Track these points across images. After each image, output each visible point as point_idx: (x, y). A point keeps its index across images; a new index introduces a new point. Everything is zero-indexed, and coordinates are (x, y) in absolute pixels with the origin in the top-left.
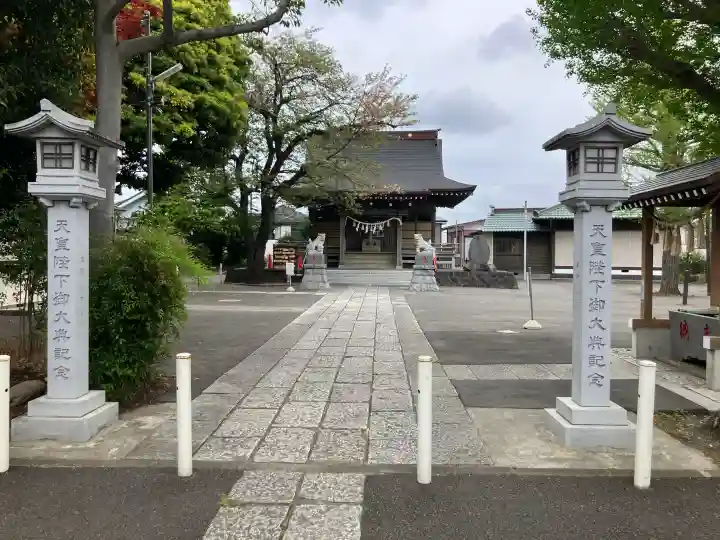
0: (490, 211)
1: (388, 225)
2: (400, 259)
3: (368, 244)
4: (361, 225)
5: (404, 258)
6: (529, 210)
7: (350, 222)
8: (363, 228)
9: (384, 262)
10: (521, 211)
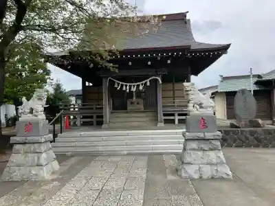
0: (220, 79)
1: (148, 84)
2: (161, 117)
3: (132, 103)
4: (122, 85)
5: (165, 115)
6: (254, 76)
7: (112, 83)
8: (124, 88)
9: (148, 119)
10: (248, 77)
